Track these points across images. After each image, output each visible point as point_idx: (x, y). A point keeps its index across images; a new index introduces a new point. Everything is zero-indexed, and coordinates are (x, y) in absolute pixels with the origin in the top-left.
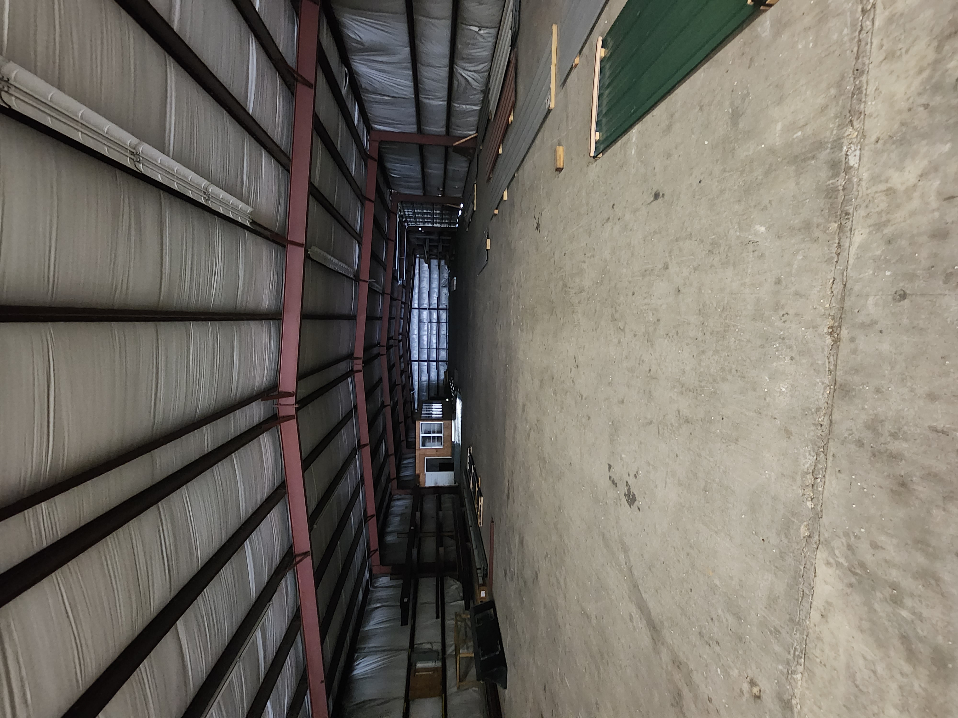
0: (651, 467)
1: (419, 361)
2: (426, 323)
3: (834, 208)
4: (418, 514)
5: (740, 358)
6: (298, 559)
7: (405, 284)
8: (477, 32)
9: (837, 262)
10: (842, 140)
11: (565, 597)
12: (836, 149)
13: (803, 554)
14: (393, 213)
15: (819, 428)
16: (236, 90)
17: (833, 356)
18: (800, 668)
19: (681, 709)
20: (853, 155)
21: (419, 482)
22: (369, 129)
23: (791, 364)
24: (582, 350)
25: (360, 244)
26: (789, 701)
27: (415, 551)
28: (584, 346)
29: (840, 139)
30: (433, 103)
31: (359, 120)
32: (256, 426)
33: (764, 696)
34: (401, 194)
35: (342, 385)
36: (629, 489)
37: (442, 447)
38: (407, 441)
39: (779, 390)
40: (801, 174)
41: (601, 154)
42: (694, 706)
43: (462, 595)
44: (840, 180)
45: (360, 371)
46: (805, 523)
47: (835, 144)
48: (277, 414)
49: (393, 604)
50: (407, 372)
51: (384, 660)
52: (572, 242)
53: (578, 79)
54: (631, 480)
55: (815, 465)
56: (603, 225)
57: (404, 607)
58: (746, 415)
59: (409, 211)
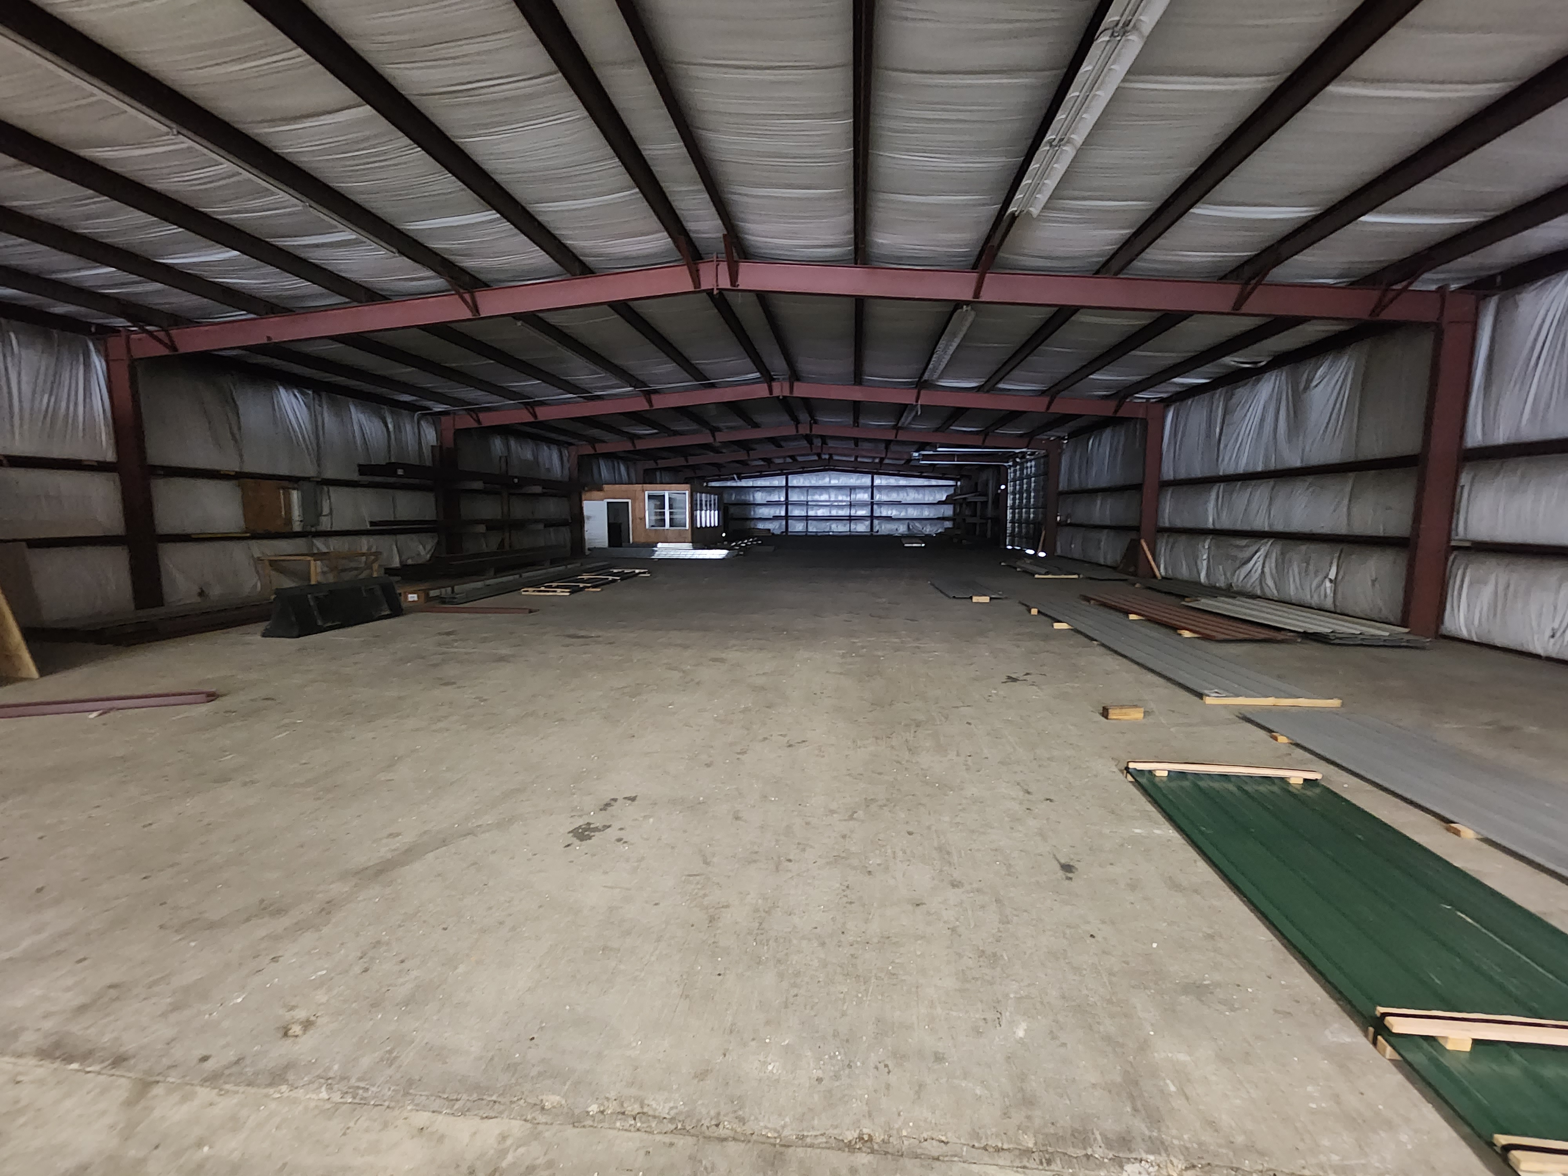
0: (636, 864)
1: (787, 487)
2: (848, 499)
3: (1058, 1140)
4: (538, 489)
5: (817, 1000)
6: (467, 296)
7: (912, 463)
8: (1328, 575)
9: (973, 1146)
10: (1164, 1155)
11: (417, 730)
12: (1149, 1143)
13: (516, 1099)
14: (1029, 443)
15: (713, 1122)
16: (1229, 185)
17: (826, 1142)
18: (336, 1097)
19: (256, 916)
20: (1141, 1170)
21: (590, 490)
22: (1166, 402)
23: (810, 1078)
24: (816, 752)
25: (978, 389)
26: (285, 1081)
27: (478, 485)
28: (823, 756)
29: (1166, 1150)
30: (1211, 505)
31: (1182, 384)
32: (682, 226)
33: (289, 1041)
34: (1060, 455)
35: (748, 363)
36: (599, 830)
37: (647, 527)
38: (656, 469)
39: (769, 1060)
40: (1110, 1092)
41: (1132, 780)
42: (264, 934)
43: (410, 562)
44: (1101, 1150)
45: (771, 392)
46: (563, 1102)
47: (1158, 1142)
48: (702, 259)
49: (392, 453)
50: (769, 469)
51: (303, 437)
52: (988, 734)
53: (1253, 742)
54: (612, 833)
55: (655, 1117)
56: (1018, 784)
57: (389, 469)
58: (727, 1010)
59: (1033, 469)
